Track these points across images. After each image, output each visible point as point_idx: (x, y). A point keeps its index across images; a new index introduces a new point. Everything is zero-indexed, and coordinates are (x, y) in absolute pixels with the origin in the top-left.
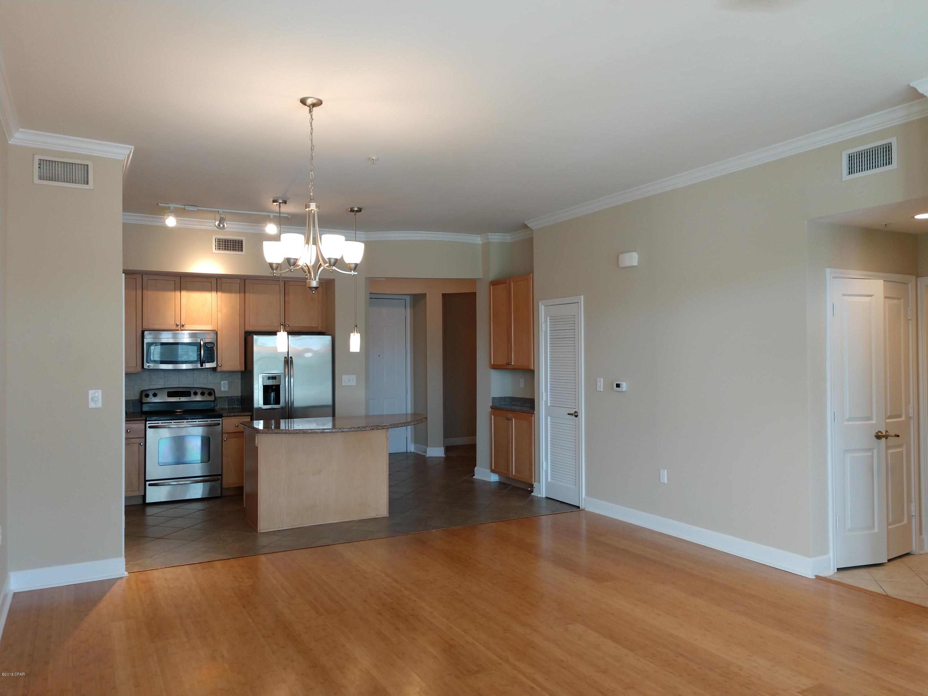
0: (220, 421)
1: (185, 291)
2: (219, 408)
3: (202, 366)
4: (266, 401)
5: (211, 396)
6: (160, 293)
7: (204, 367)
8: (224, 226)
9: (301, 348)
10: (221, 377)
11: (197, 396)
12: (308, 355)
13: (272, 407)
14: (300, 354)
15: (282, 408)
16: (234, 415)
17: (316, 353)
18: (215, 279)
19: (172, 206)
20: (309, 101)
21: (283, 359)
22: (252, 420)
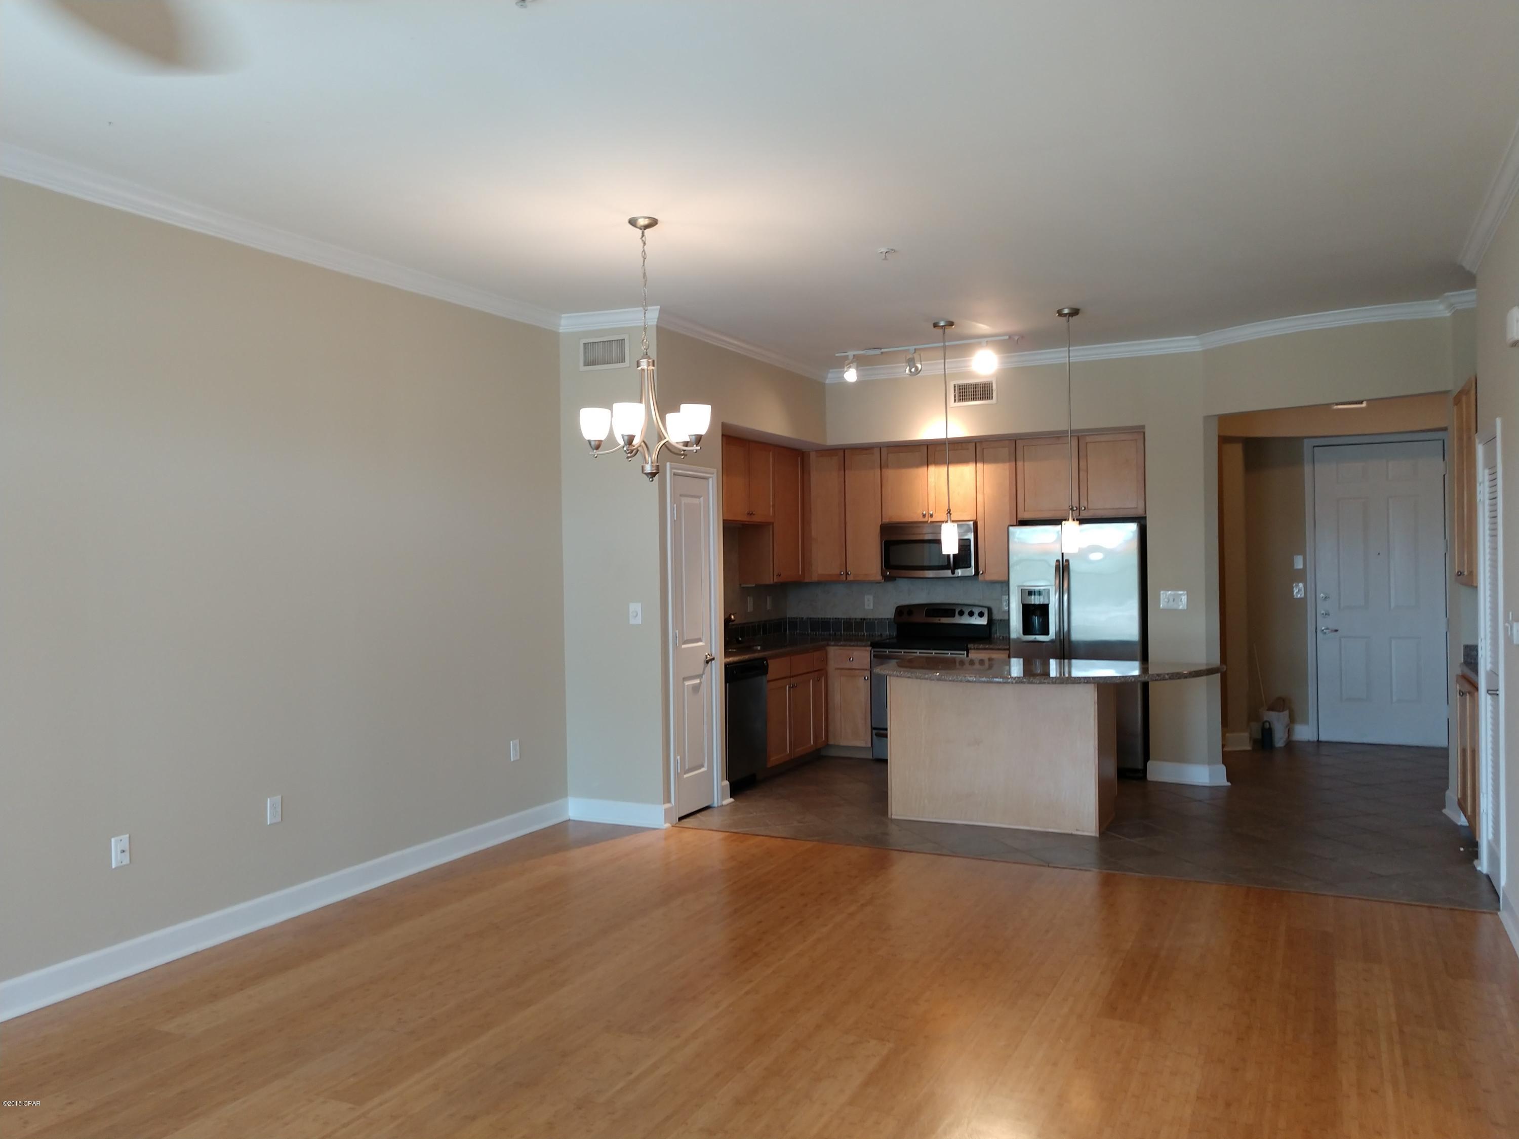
0: (964, 654)
1: (934, 465)
2: (1000, 637)
3: (953, 573)
4: (1027, 628)
5: (983, 618)
6: (904, 471)
7: (956, 575)
8: (917, 368)
9: (1084, 545)
10: (1002, 590)
11: (963, 617)
12: (1096, 556)
13: (1035, 638)
14: (1083, 554)
15: (1052, 641)
16: (983, 647)
17: (1109, 553)
18: (974, 444)
19: (851, 354)
20: (642, 222)
21: (1054, 564)
22: (1009, 657)
